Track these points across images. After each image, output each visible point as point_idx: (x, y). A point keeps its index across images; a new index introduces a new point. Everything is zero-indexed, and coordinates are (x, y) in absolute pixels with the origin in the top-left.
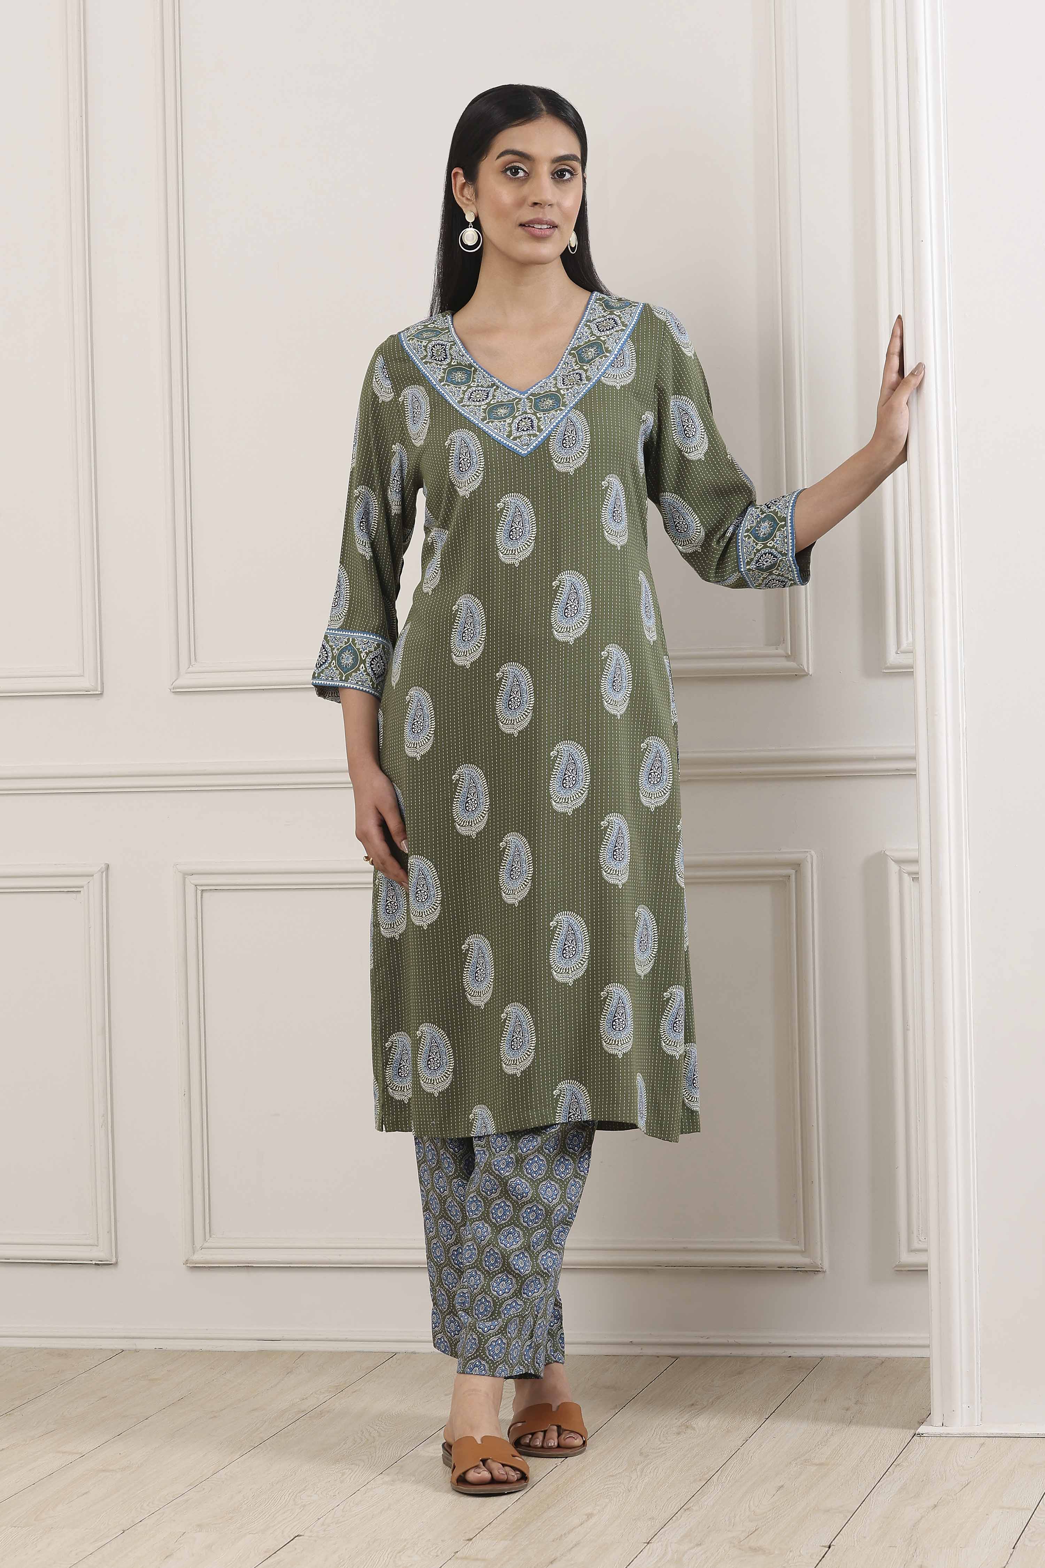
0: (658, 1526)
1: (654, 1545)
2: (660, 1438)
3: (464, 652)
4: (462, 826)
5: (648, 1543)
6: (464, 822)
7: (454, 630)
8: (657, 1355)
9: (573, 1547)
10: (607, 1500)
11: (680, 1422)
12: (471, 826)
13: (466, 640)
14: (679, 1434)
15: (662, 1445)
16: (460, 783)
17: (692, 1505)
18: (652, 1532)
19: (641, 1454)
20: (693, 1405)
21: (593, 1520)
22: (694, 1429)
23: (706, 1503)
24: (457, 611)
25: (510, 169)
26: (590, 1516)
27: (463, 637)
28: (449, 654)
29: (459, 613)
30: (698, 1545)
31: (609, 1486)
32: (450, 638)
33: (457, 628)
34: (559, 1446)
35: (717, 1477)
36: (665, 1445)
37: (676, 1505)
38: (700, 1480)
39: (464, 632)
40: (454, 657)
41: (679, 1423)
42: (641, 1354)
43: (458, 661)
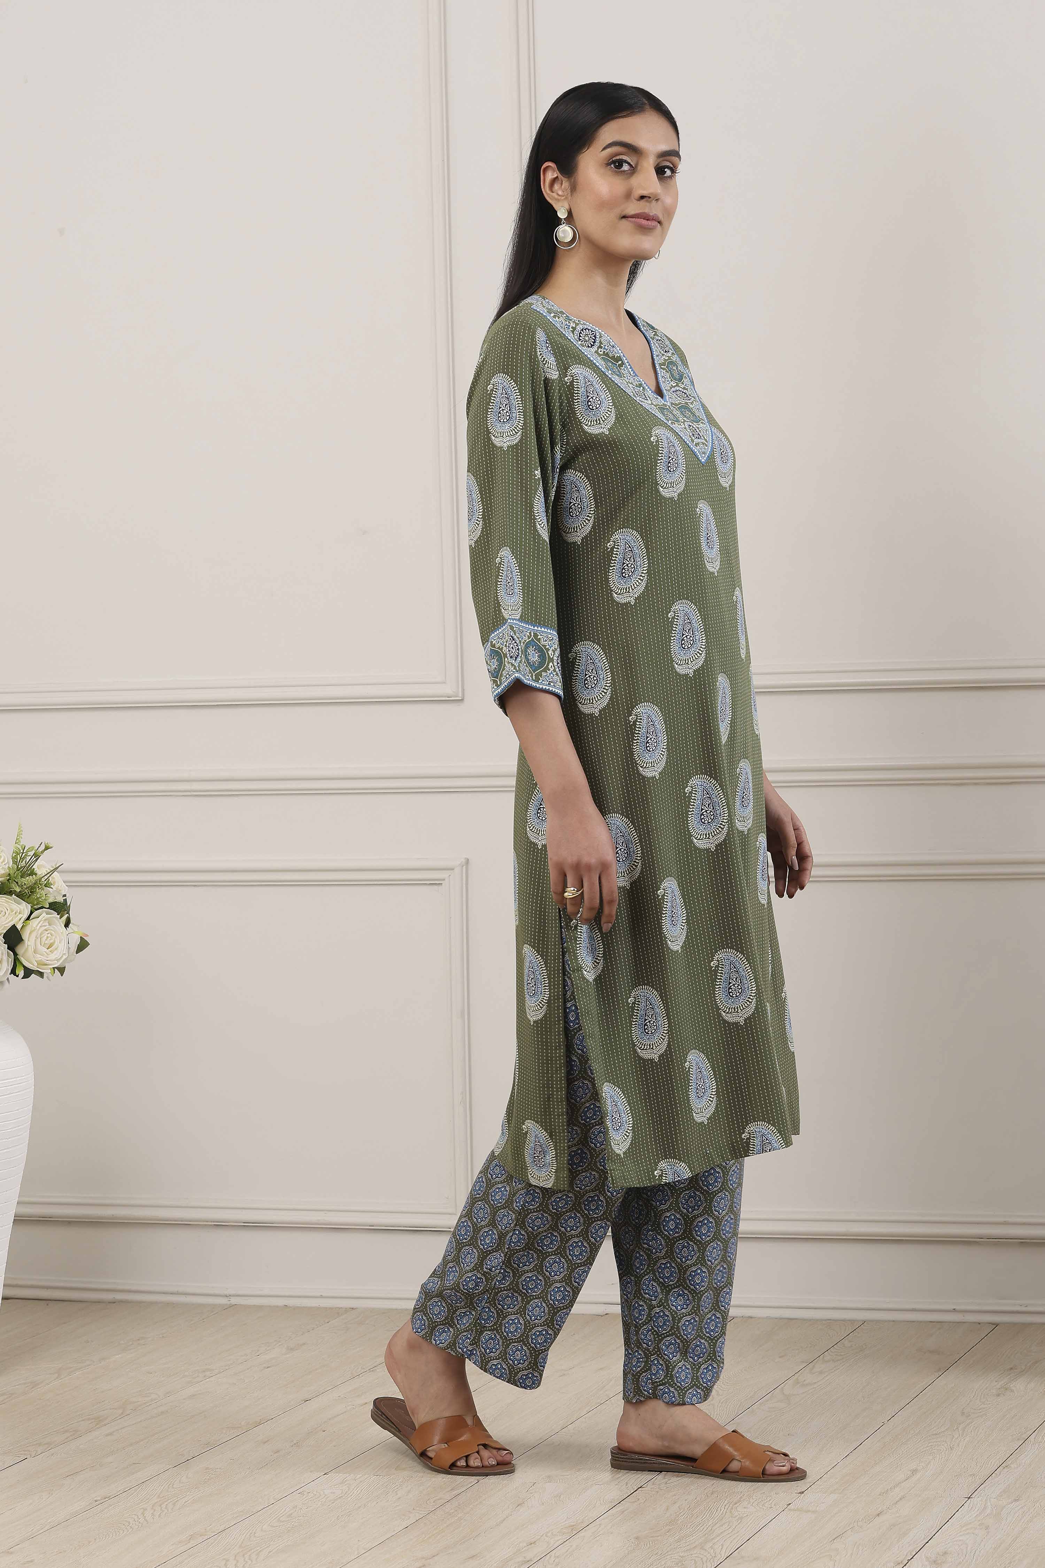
0: (979, 1482)
1: (975, 1500)
2: (981, 1399)
3: (685, 661)
4: (699, 839)
5: (969, 1498)
6: (701, 835)
7: (672, 638)
8: (978, 1321)
9: (898, 1501)
10: (931, 1457)
11: (1000, 1384)
12: (708, 838)
13: (686, 647)
14: (998, 1395)
15: (983, 1406)
16: (693, 795)
17: (1010, 1463)
18: (973, 1488)
19: (963, 1413)
20: (1011, 1369)
21: (918, 1476)
22: (1012, 1391)
23: (1024, 1461)
24: (673, 618)
25: (614, 162)
26: (914, 1472)
27: (682, 644)
28: (671, 663)
29: (676, 620)
30: (1015, 1500)
31: (932, 1444)
32: (670, 647)
33: (675, 636)
34: (483, 1466)
35: (1034, 1437)
36: (986, 1406)
37: (995, 1463)
38: (1018, 1439)
39: (683, 640)
40: (677, 666)
41: (998, 1386)
42: (964, 1321)
43: (680, 670)
